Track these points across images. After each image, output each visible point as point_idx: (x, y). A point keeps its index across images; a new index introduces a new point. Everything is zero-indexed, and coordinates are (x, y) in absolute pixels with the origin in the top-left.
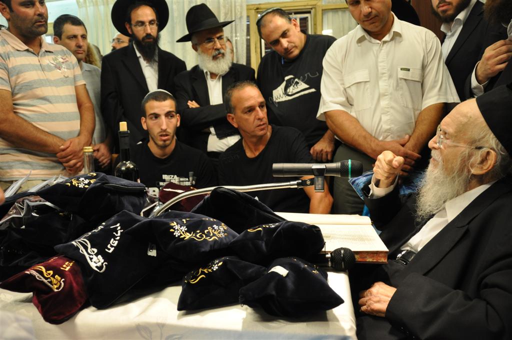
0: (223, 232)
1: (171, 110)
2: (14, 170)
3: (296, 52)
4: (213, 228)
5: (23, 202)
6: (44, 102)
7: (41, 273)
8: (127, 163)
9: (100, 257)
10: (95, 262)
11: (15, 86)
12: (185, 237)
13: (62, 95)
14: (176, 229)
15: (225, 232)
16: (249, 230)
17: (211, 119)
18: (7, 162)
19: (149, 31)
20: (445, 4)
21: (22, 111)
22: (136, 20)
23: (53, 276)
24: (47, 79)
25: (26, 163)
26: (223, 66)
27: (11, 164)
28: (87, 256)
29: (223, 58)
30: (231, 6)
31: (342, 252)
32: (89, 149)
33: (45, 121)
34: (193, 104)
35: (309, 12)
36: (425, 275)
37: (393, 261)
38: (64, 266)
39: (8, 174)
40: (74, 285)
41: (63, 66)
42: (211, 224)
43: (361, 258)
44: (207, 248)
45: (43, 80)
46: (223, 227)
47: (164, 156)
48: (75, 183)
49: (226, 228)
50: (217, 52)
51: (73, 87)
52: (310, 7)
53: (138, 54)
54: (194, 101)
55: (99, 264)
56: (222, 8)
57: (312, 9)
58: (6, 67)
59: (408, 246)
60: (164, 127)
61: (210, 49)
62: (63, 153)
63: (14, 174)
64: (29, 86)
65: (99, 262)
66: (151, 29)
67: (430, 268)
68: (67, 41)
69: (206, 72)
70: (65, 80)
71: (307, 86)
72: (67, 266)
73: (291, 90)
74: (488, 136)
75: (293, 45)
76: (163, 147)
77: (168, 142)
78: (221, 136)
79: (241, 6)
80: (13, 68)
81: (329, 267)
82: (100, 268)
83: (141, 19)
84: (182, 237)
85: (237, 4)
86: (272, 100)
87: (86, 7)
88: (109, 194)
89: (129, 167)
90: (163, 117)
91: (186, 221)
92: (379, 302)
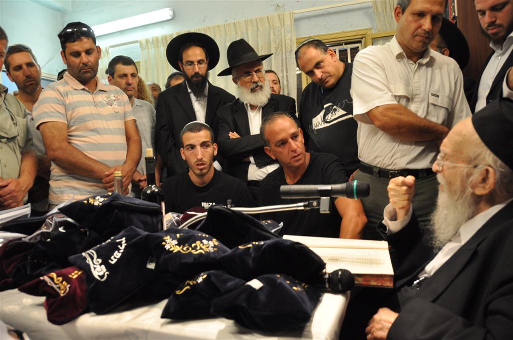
0: (212, 247)
1: (206, 140)
2: (65, 195)
3: (332, 81)
4: (202, 243)
5: (52, 218)
6: (94, 133)
7: (52, 279)
8: (153, 186)
9: (103, 266)
10: (98, 271)
11: (71, 120)
12: (174, 250)
13: (111, 127)
14: (168, 242)
15: (215, 246)
16: (240, 247)
17: (249, 148)
18: (60, 188)
19: (197, 70)
20: (495, 27)
21: (76, 141)
22: (186, 60)
23: (62, 282)
24: (99, 114)
25: (75, 188)
26: (262, 98)
27: (63, 189)
28: (92, 266)
29: (261, 90)
30: (281, 40)
31: (340, 273)
32: (119, 173)
33: (94, 150)
34: (234, 135)
35: (360, 42)
36: (434, 301)
37: (409, 288)
38: (73, 274)
39: (60, 199)
40: (78, 291)
41: (115, 103)
42: (201, 239)
43: (364, 281)
44: (191, 260)
45: (95, 114)
46: (214, 242)
47: (203, 184)
48: (91, 201)
49: (217, 244)
50: (255, 85)
51: (123, 122)
52: (361, 37)
53: (189, 91)
54: (235, 133)
55: (101, 274)
56: (272, 43)
57: (362, 38)
58: (64, 102)
59: (426, 273)
60: (200, 157)
61: (248, 82)
62: (108, 179)
63: (64, 198)
64: (83, 119)
65: (102, 271)
66: (200, 68)
67: (438, 293)
68: (119, 80)
69: (247, 104)
70: (115, 115)
71: (345, 112)
72: (76, 274)
73: (330, 117)
74: (484, 153)
75: (328, 75)
76: (201, 176)
77: (205, 171)
78: (260, 165)
79: (291, 40)
80: (70, 104)
81: (326, 288)
82: (102, 277)
83: (191, 59)
84: (171, 250)
85: (287, 38)
86: (311, 128)
87: (148, 49)
88: (116, 211)
89: (154, 191)
90: (198, 148)
91: (180, 236)
92: (381, 329)
